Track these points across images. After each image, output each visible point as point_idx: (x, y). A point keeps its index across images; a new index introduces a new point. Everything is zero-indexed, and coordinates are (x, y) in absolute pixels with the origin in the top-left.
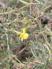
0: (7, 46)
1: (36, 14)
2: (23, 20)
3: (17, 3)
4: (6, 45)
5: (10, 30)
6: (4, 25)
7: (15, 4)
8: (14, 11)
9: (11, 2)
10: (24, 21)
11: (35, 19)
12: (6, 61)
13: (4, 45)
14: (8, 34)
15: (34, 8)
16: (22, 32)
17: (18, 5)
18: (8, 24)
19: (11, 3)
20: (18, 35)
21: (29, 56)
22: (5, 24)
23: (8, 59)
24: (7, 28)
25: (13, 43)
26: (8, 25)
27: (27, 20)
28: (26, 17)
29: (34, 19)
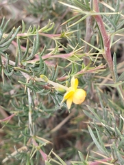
0: (28, 117)
1: (104, 40)
2: (71, 54)
3: (50, 7)
4: (25, 114)
5: (37, 79)
6: (22, 66)
7: (47, 10)
8: (46, 31)
9: (36, 5)
10: (74, 56)
11: (101, 52)
12: (24, 154)
13: (20, 114)
14: (31, 89)
15: (102, 24)
16: (69, 86)
17: (54, 13)
18: (33, 62)
19: (35, 7)
20: (57, 93)
21: (77, 138)
22: (25, 64)
23: (30, 148)
24: (30, 74)
25: (41, 108)
26: (33, 66)
27: (81, 55)
28: (78, 48)
29: (98, 52)
